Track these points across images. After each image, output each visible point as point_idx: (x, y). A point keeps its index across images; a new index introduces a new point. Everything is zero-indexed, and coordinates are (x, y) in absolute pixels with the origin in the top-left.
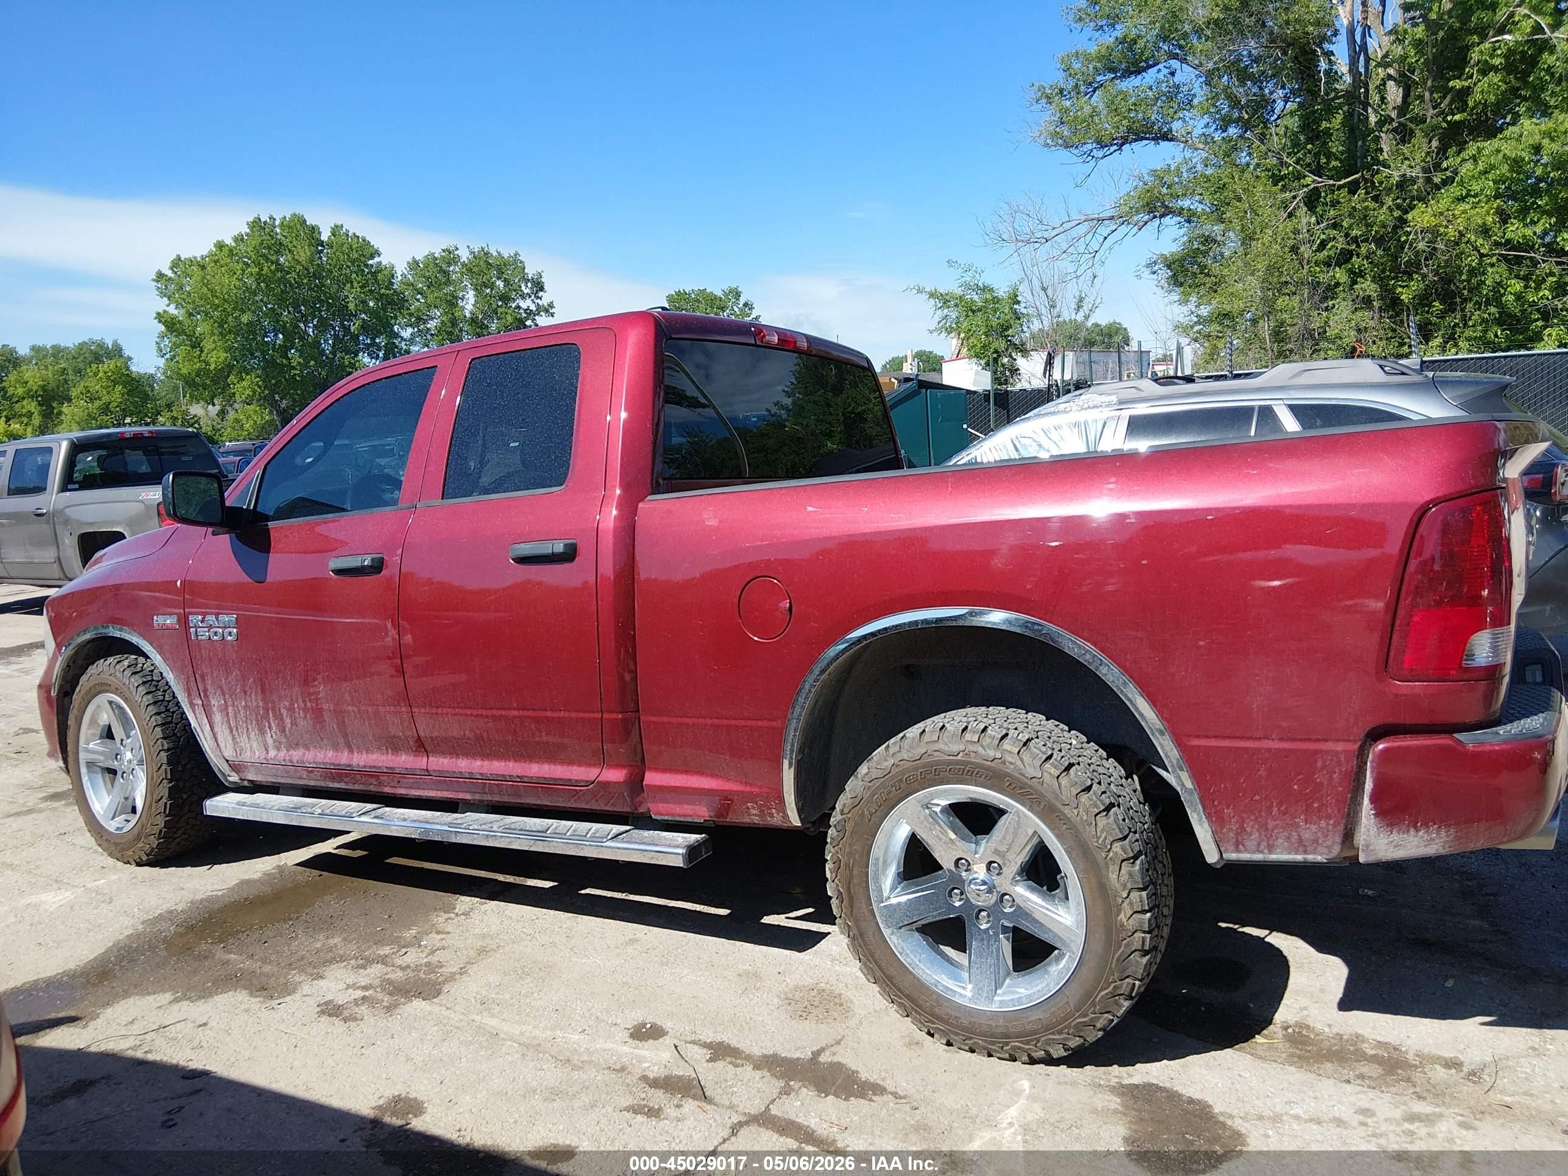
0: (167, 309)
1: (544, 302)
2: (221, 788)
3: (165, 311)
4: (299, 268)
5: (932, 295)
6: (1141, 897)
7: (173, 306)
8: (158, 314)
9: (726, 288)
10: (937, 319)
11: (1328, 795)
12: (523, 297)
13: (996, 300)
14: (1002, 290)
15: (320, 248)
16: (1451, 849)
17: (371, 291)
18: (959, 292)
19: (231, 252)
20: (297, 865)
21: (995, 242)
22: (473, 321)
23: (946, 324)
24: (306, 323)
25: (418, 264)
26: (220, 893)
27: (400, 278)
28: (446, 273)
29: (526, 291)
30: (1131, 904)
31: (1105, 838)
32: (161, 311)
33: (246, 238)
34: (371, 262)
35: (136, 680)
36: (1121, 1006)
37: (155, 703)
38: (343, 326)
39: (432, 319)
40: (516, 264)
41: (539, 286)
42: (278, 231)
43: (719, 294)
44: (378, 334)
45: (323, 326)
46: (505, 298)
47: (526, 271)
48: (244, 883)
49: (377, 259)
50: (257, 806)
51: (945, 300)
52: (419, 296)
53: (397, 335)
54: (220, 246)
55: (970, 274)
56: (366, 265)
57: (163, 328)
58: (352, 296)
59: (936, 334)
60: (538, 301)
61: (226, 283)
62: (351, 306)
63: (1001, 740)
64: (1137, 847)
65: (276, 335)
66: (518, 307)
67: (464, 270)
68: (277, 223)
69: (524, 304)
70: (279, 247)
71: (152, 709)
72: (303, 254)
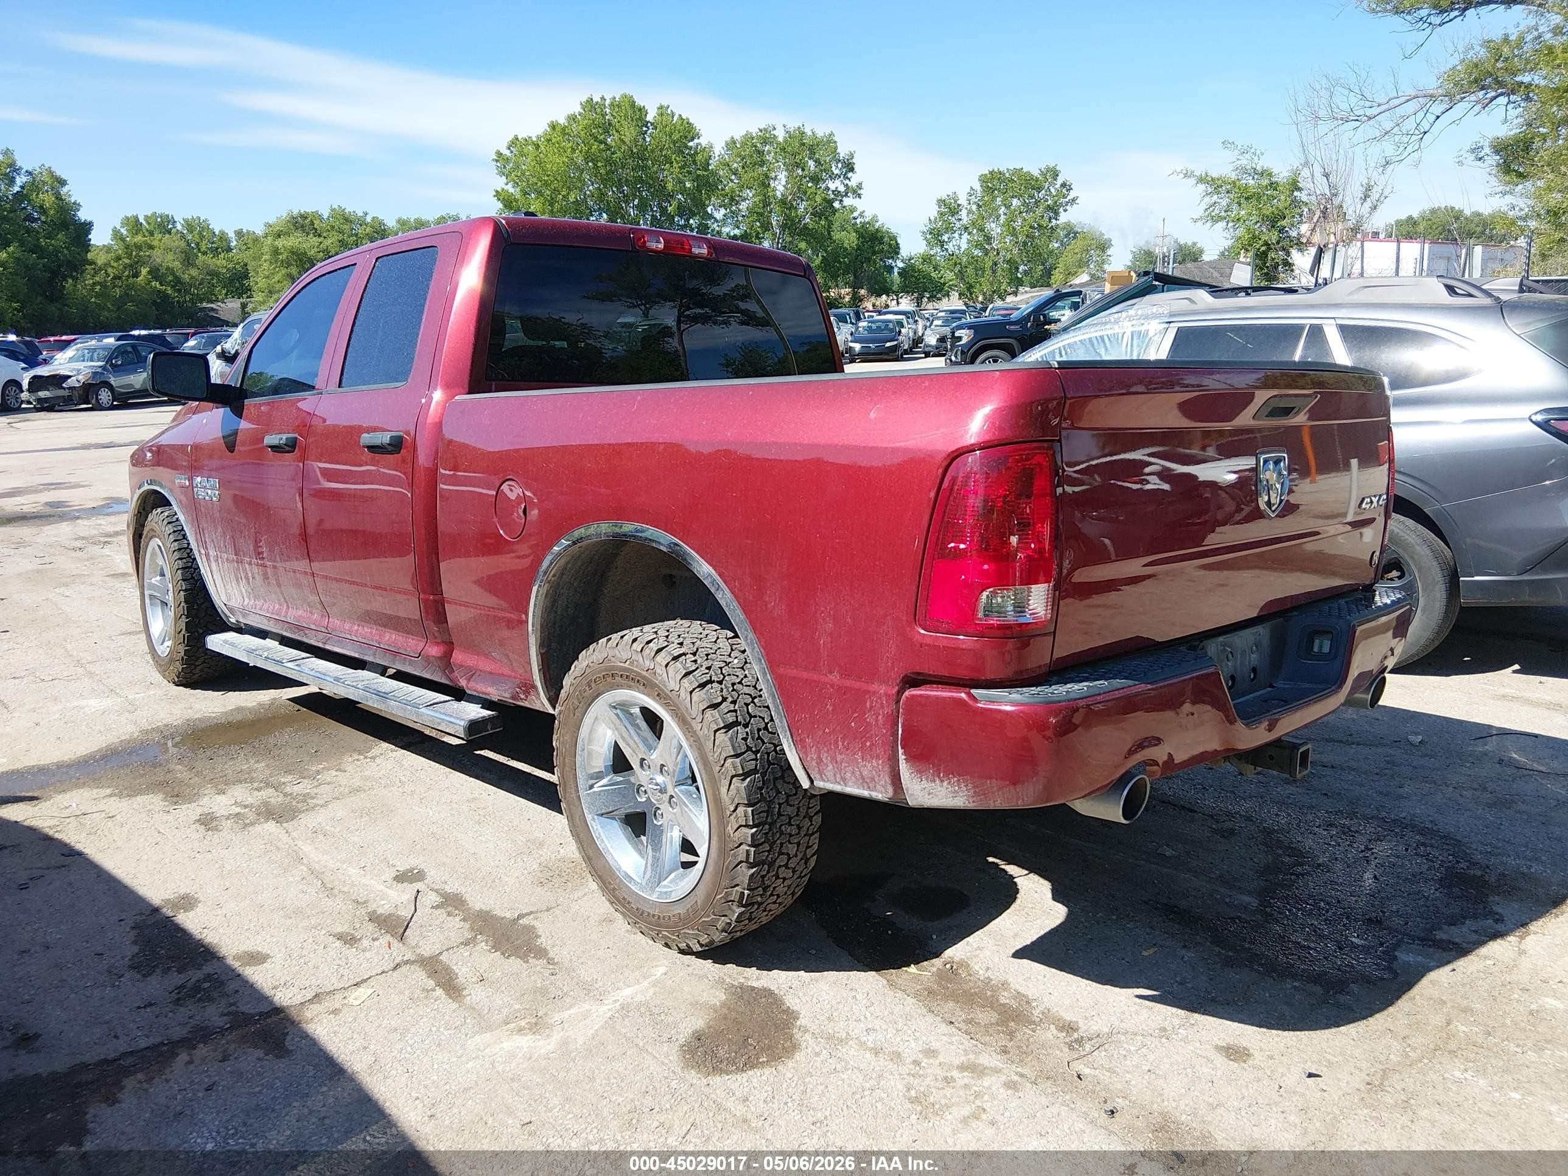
0: (506, 188)
1: (853, 183)
2: (222, 626)
3: (503, 189)
4: (624, 147)
5: (1201, 180)
6: (746, 812)
7: (510, 185)
8: (497, 192)
9: (1043, 167)
10: (1204, 206)
11: (876, 736)
12: (833, 177)
13: (1273, 186)
14: (1282, 173)
15: (644, 129)
16: (975, 804)
17: (689, 173)
18: (1233, 176)
19: (564, 131)
20: (289, 699)
21: (1309, 119)
22: (783, 202)
23: (1213, 211)
24: (626, 202)
25: (735, 143)
26: (214, 715)
27: (717, 158)
28: (761, 153)
29: (836, 172)
30: (737, 818)
31: (721, 753)
32: (499, 189)
33: (579, 117)
34: (691, 144)
35: (170, 529)
36: (734, 912)
37: (180, 549)
38: (660, 206)
39: (744, 200)
40: (829, 143)
41: (850, 167)
42: (608, 111)
43: (1036, 173)
44: (693, 215)
45: (643, 208)
46: (816, 179)
47: (838, 151)
48: (239, 709)
49: (696, 141)
50: (232, 644)
51: (1215, 184)
52: (733, 177)
53: (711, 217)
54: (553, 126)
55: (1247, 156)
56: (687, 147)
57: (501, 206)
58: (670, 176)
59: (1200, 223)
60: (847, 182)
61: (556, 162)
62: (670, 186)
63: (656, 653)
64: (751, 765)
65: (600, 214)
66: (828, 189)
67: (778, 150)
68: (607, 103)
69: (832, 185)
70: (607, 127)
71: (177, 555)
72: (629, 133)
